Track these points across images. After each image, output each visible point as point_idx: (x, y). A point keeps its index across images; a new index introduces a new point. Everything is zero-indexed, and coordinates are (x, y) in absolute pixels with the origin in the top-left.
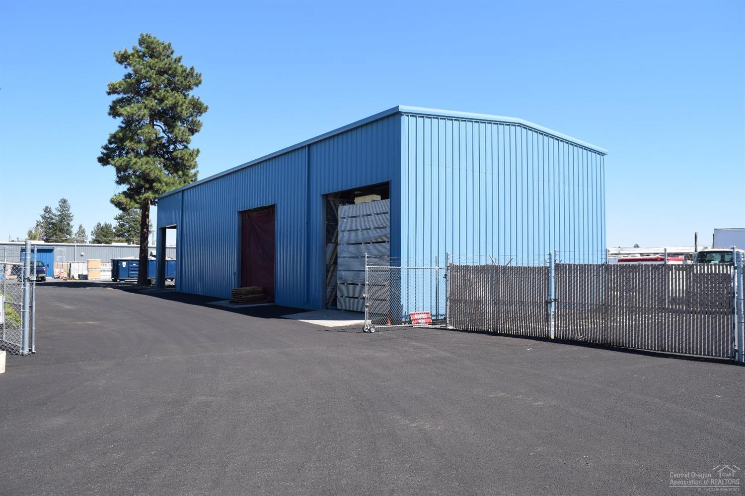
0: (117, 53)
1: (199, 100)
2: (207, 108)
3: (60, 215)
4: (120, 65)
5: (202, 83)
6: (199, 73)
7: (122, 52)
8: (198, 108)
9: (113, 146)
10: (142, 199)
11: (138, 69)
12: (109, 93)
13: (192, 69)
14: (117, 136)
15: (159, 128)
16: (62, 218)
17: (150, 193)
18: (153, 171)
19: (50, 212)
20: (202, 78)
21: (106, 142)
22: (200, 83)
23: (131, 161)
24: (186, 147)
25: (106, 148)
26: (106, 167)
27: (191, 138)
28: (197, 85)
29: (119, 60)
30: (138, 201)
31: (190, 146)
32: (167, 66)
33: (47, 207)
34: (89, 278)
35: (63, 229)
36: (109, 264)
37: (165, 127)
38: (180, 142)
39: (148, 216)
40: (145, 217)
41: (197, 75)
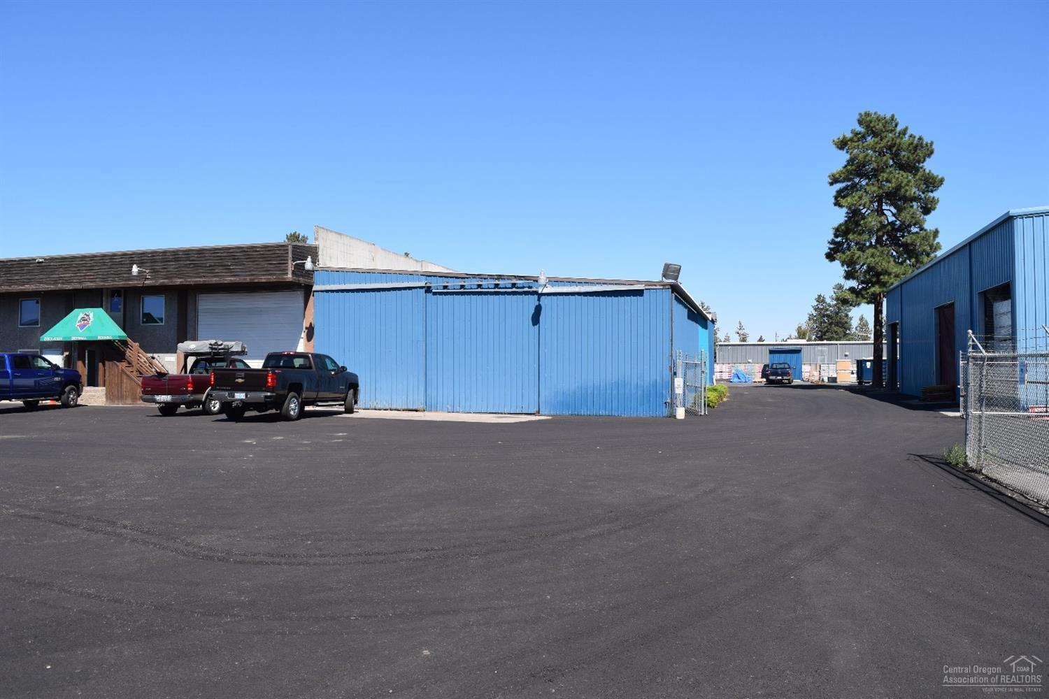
0: (836, 140)
1: (932, 172)
2: (942, 181)
3: (836, 305)
4: (841, 151)
5: (935, 152)
6: (929, 142)
7: (841, 138)
8: (932, 183)
9: (839, 239)
12: (831, 184)
13: (920, 140)
14: (840, 230)
15: (889, 212)
17: (877, 286)
19: (823, 301)
20: (934, 147)
21: (831, 237)
22: (932, 152)
24: (922, 229)
25: (832, 242)
26: (833, 262)
27: (927, 217)
28: (929, 155)
29: (840, 147)
30: (866, 296)
31: (926, 226)
32: (889, 143)
33: (820, 296)
34: (838, 381)
35: (840, 323)
36: (855, 365)
37: (894, 211)
38: (915, 225)
39: (881, 312)
40: (878, 312)
41: (927, 145)
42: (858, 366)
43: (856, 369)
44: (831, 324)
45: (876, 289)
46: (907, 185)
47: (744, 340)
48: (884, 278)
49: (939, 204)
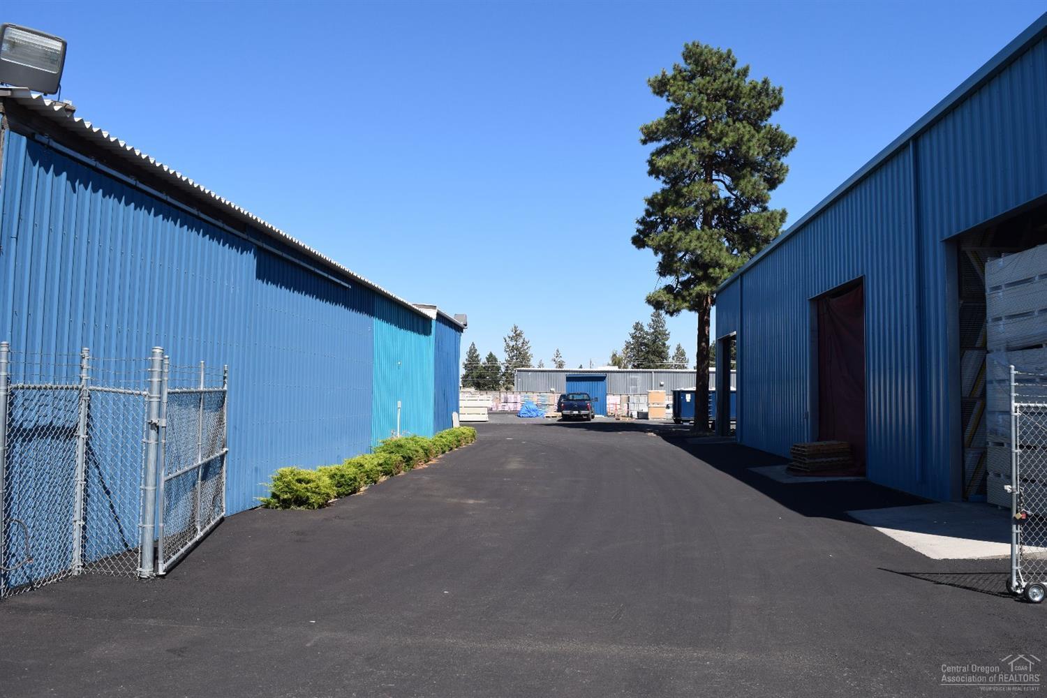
0: (652, 79)
1: (780, 130)
2: (793, 141)
3: (653, 333)
4: (659, 98)
5: (784, 102)
6: (778, 88)
7: (660, 76)
8: (779, 143)
9: (652, 217)
10: (694, 294)
11: (680, 96)
12: (644, 142)
13: (765, 82)
15: (722, 183)
16: (656, 336)
17: (704, 284)
18: (708, 251)
19: (642, 329)
20: (783, 94)
22: (780, 103)
23: (673, 236)
24: (765, 209)
26: (643, 250)
27: (772, 193)
28: (776, 107)
29: (657, 90)
30: (687, 299)
31: (770, 205)
32: (725, 85)
33: (637, 324)
34: (649, 417)
35: (658, 352)
36: (671, 397)
37: (728, 180)
38: (755, 203)
39: (708, 323)
40: (703, 324)
41: (773, 91)
42: (674, 399)
43: (672, 402)
44: (648, 353)
45: (703, 288)
46: (749, 140)
47: (561, 365)
48: (714, 272)
49: (788, 174)
